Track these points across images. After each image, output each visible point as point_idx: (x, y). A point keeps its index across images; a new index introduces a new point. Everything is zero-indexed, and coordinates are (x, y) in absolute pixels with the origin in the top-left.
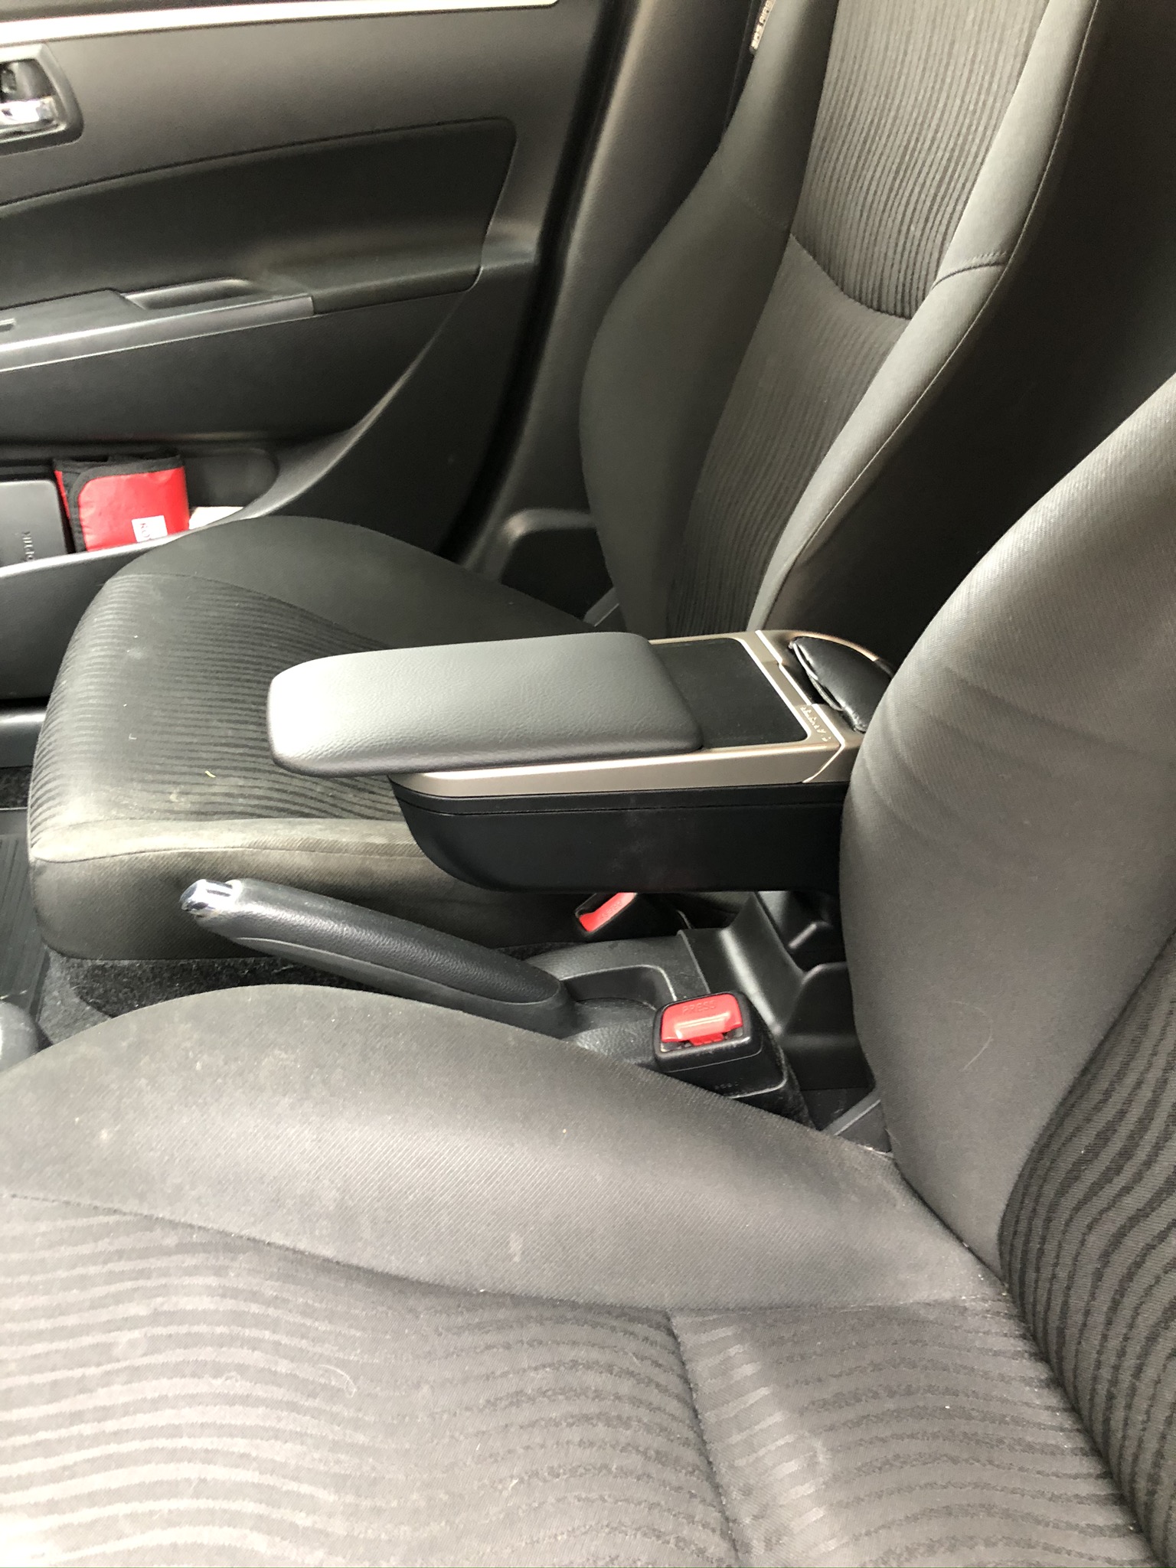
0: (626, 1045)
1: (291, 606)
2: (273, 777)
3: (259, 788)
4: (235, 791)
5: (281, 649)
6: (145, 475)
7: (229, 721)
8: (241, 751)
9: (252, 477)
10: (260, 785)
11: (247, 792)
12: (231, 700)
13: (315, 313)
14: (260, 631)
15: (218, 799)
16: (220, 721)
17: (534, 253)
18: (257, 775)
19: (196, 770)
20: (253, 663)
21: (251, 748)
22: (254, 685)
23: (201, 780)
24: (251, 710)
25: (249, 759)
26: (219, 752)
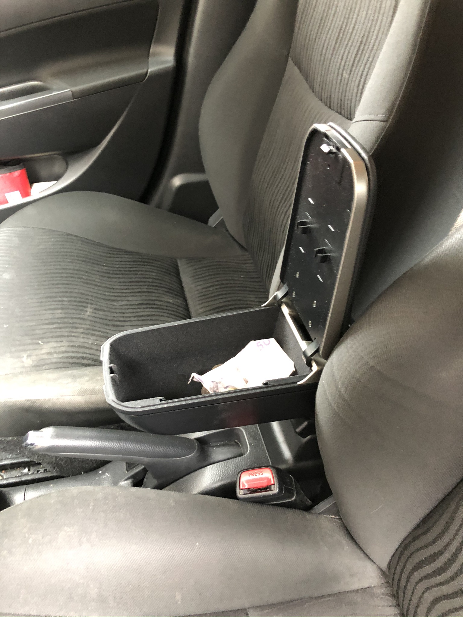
0: (227, 473)
1: (76, 236)
2: (70, 339)
3: (63, 346)
4: (52, 351)
5: (72, 263)
6: (8, 174)
7: (50, 309)
8: (55, 326)
9: (57, 168)
10: (64, 345)
11: (58, 350)
12: (50, 297)
13: (74, 99)
14: (63, 254)
15: (45, 357)
16: (45, 310)
17: (173, 60)
18: (62, 339)
19: (35, 341)
20: (60, 273)
21: (59, 323)
22: (60, 286)
23: (37, 347)
24: (59, 301)
25: (58, 330)
26: (44, 329)
